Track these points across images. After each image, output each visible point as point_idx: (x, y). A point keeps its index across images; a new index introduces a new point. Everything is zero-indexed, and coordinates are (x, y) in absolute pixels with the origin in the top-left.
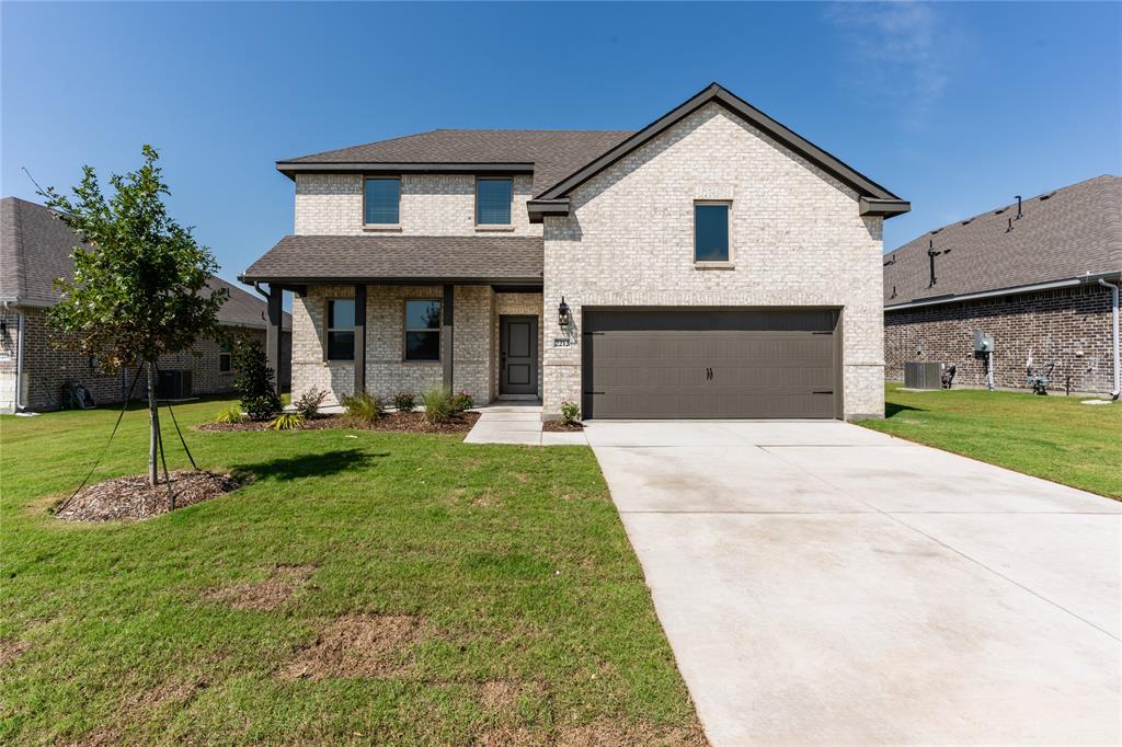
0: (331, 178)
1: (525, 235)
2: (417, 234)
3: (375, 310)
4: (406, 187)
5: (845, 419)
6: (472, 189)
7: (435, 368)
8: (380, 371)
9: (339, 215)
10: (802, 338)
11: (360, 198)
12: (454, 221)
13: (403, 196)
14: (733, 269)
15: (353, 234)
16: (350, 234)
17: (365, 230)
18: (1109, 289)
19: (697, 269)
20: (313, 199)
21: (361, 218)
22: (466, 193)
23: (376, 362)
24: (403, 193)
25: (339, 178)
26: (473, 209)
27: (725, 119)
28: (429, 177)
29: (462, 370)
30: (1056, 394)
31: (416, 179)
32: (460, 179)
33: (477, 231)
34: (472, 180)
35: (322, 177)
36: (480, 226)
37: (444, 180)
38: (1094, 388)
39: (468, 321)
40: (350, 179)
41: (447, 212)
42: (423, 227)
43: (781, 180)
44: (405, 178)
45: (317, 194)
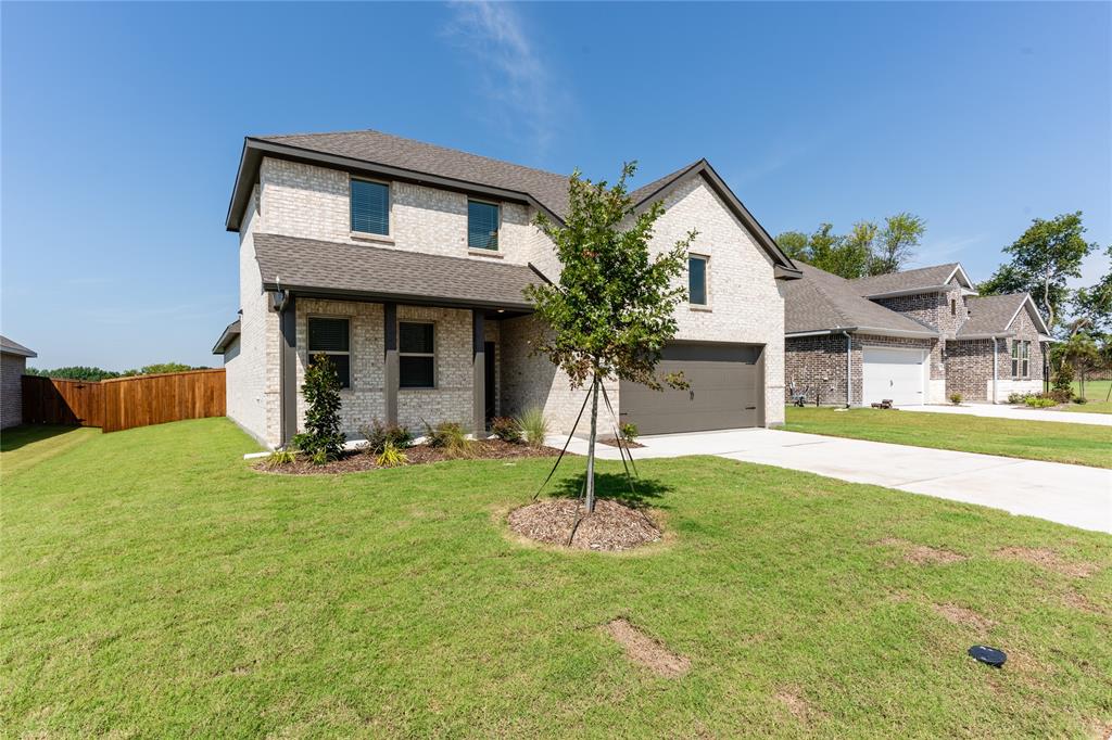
0: (310, 170)
1: (513, 263)
2: (411, 250)
3: (367, 331)
4: (398, 196)
5: (767, 426)
6: (466, 210)
7: (432, 396)
8: (375, 400)
9: (322, 216)
10: (740, 367)
11: (347, 200)
12: (447, 240)
13: (394, 205)
14: (711, 312)
15: (339, 241)
16: (336, 241)
17: (353, 238)
18: (846, 338)
19: (692, 310)
20: (287, 192)
21: (348, 223)
22: (459, 213)
23: (371, 390)
24: (395, 202)
25: (321, 172)
26: (466, 230)
27: (705, 190)
28: (422, 189)
29: (460, 396)
30: (810, 406)
31: (408, 189)
32: (452, 196)
33: (470, 254)
34: (464, 199)
35: (299, 167)
36: (473, 250)
37: (438, 194)
38: (834, 401)
39: (463, 346)
40: (333, 175)
41: (441, 229)
42: (418, 243)
43: (736, 245)
44: (396, 186)
45: (293, 187)
